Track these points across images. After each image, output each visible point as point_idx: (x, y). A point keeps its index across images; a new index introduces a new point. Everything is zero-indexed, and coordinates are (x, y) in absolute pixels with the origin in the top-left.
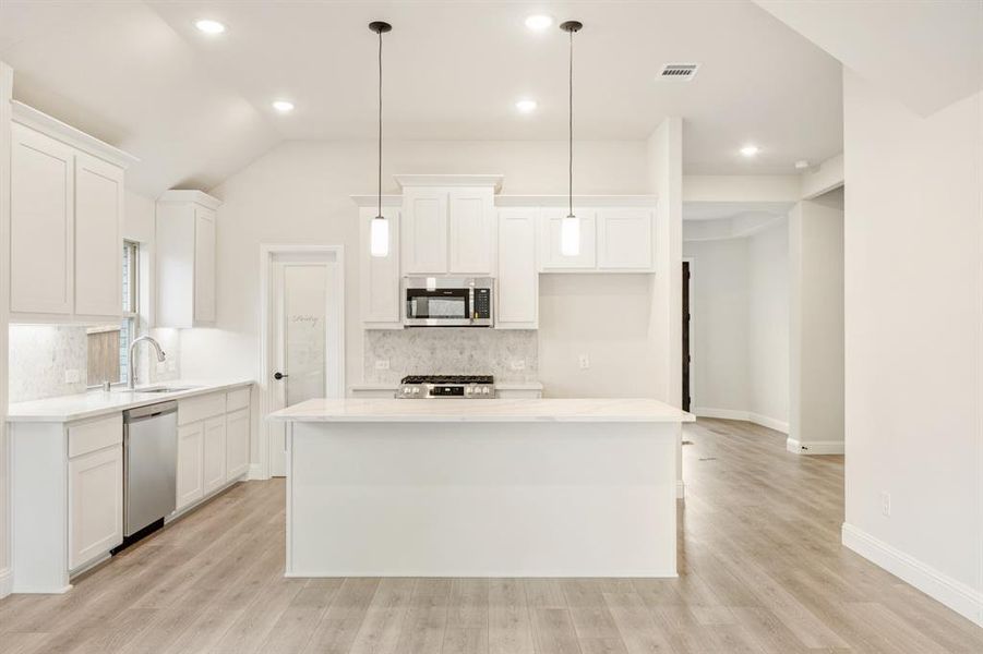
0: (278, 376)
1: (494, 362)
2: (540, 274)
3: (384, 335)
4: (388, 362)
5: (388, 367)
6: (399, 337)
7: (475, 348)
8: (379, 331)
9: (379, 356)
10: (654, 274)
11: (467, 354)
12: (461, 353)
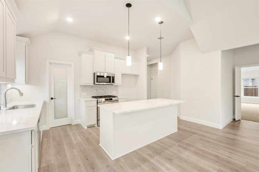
0: (52, 99)
1: (110, 92)
2: (122, 74)
3: (85, 87)
4: (86, 93)
5: (86, 95)
6: (89, 87)
7: (106, 89)
8: (84, 85)
9: (84, 92)
10: (139, 75)
11: (104, 91)
12: (103, 91)
